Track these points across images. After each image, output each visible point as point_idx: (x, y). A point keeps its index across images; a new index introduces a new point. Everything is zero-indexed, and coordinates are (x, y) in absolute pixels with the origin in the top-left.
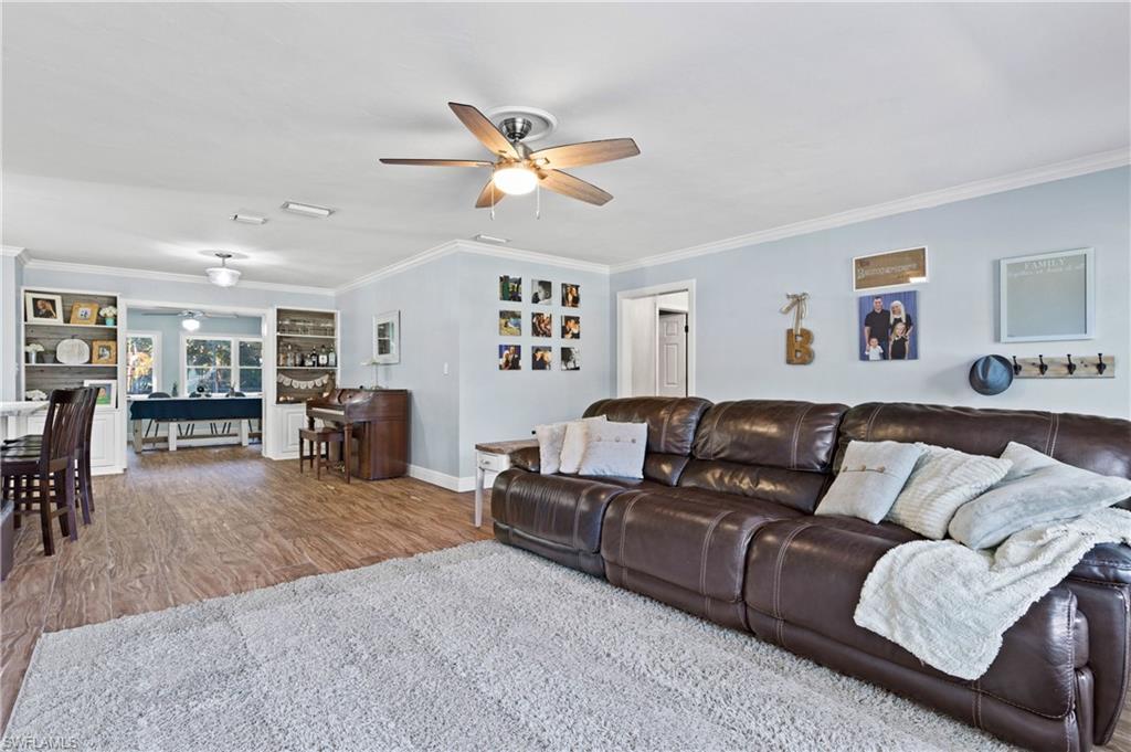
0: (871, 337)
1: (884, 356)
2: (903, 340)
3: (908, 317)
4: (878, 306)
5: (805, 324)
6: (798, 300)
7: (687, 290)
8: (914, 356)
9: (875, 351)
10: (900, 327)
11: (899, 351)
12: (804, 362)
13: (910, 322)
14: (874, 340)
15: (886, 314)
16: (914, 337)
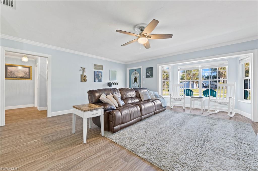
0: (96, 78)
1: (98, 82)
2: (101, 79)
3: (101, 76)
4: (97, 73)
5: (85, 74)
6: (84, 69)
7: (47, 57)
8: (102, 82)
9: (97, 80)
10: (100, 77)
11: (100, 81)
12: (85, 82)
13: (102, 76)
14: (97, 79)
15: (99, 74)
16: (102, 78)
